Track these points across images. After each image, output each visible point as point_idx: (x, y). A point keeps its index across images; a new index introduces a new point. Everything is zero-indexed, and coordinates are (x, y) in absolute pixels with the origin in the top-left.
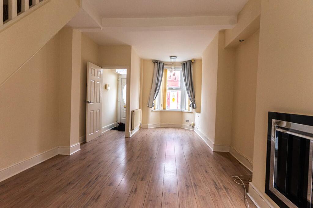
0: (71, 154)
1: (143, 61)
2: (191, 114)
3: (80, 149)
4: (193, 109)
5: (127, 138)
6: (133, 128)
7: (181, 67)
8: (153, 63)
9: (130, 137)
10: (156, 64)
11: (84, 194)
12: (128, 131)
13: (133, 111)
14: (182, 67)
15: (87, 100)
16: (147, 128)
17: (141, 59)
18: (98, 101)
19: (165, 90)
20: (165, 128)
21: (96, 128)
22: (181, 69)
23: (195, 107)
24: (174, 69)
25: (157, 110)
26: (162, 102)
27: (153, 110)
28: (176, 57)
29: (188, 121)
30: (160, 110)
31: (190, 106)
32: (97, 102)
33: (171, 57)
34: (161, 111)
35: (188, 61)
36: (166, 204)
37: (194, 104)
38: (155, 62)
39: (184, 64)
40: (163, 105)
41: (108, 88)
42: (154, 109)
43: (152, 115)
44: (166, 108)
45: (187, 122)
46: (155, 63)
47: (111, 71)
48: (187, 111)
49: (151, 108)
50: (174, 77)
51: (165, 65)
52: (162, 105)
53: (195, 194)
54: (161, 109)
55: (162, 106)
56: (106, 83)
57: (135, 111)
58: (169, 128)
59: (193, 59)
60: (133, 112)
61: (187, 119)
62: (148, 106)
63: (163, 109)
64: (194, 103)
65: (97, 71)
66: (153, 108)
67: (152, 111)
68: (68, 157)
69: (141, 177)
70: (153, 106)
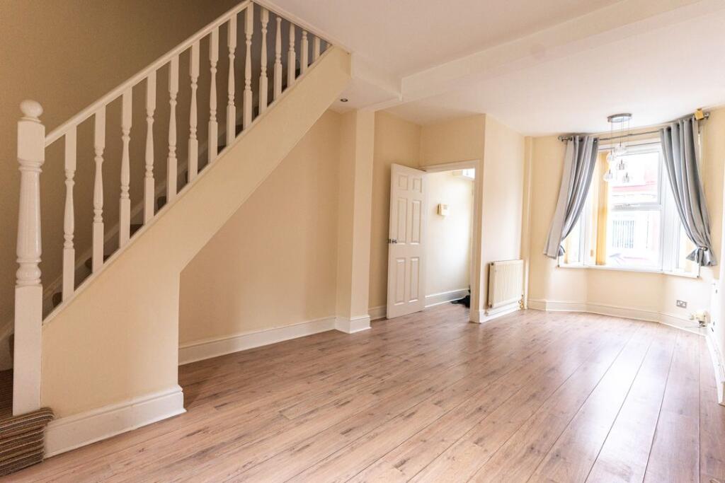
0: (351, 332)
1: (532, 143)
2: (697, 284)
3: (370, 328)
4: (704, 268)
5: (473, 324)
6: (490, 303)
7: (659, 140)
8: (563, 143)
9: (480, 323)
10: (571, 143)
11: (330, 392)
12: (477, 308)
13: (493, 264)
14: (663, 137)
15: (390, 238)
16: (540, 311)
17: (526, 138)
18: (416, 238)
19: (602, 211)
20: (598, 317)
21: (410, 295)
22: (659, 147)
23: (708, 259)
24: (625, 149)
25: (574, 263)
26: (592, 245)
27: (562, 264)
28: (630, 115)
29: (686, 303)
30: (585, 267)
31: (691, 257)
32: (412, 241)
33: (611, 118)
34: (588, 269)
35: (682, 119)
36: (449, 458)
37: (707, 253)
38: (568, 138)
39: (669, 130)
40: (595, 252)
41: (443, 212)
42: (566, 262)
43: (558, 279)
44: (606, 262)
45: (681, 306)
46: (569, 141)
47: (453, 174)
48: (680, 272)
49: (552, 260)
50: (622, 173)
51: (600, 142)
52: (592, 252)
53: (538, 472)
54: (591, 262)
55: (592, 255)
56: (439, 203)
57: (496, 264)
58: (612, 317)
59: (699, 110)
60: (490, 267)
61: (683, 299)
62: (546, 254)
63: (596, 264)
64: (707, 249)
65: (414, 180)
66: (562, 258)
67: (559, 266)
68: (345, 335)
69: (437, 400)
70: (560, 254)
